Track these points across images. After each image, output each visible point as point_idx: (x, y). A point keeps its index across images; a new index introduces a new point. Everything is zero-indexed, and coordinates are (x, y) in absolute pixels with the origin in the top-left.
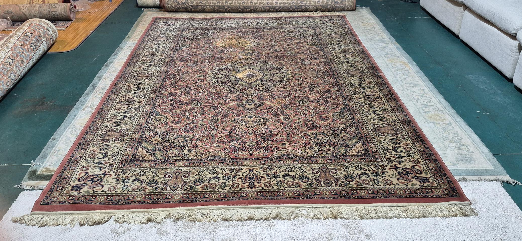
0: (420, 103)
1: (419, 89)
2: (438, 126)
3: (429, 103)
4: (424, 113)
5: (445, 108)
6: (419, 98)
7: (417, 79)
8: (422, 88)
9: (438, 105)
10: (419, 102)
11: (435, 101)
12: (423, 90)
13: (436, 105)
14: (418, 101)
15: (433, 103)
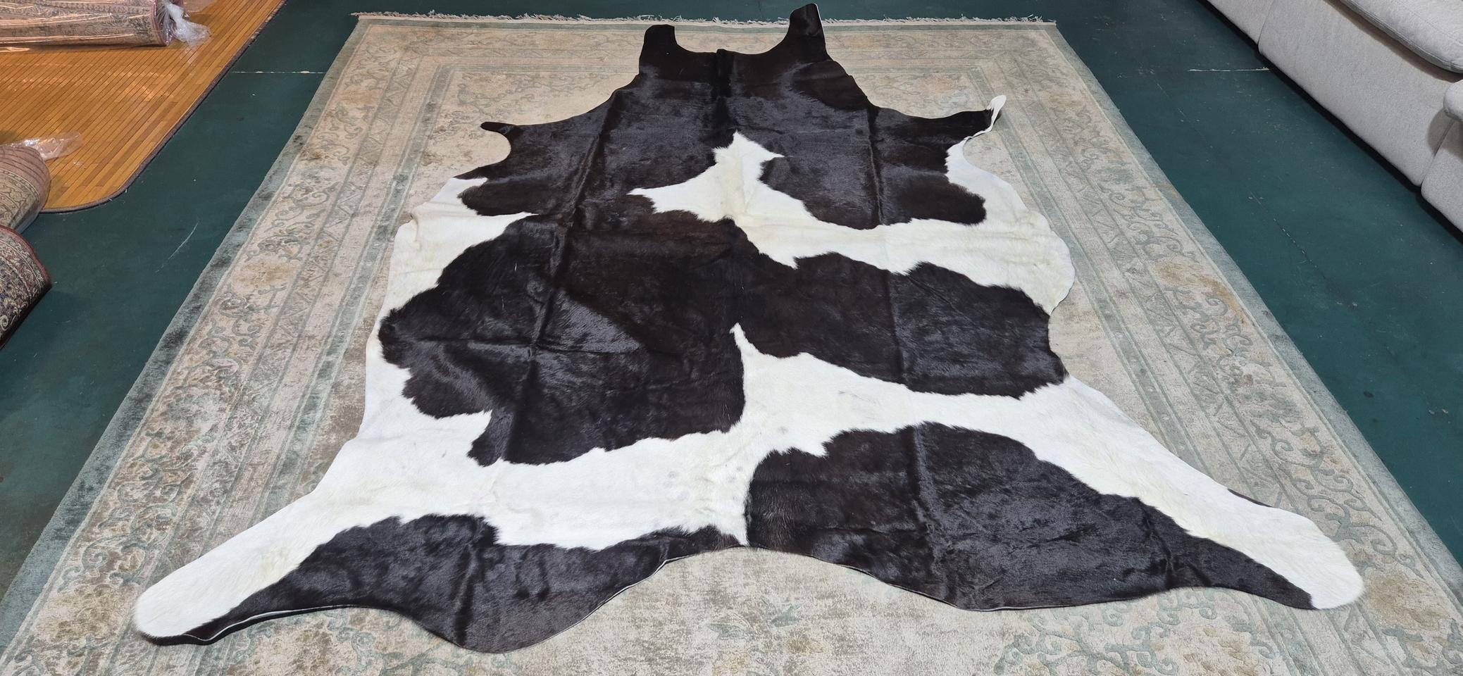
0: (1320, 509)
1: (1297, 427)
3: (1352, 512)
5: (1417, 541)
6: (1310, 478)
7: (1280, 373)
8: (1309, 425)
10: (1315, 505)
11: (1371, 500)
12: (1313, 432)
14: (1310, 498)
15: (1365, 509)
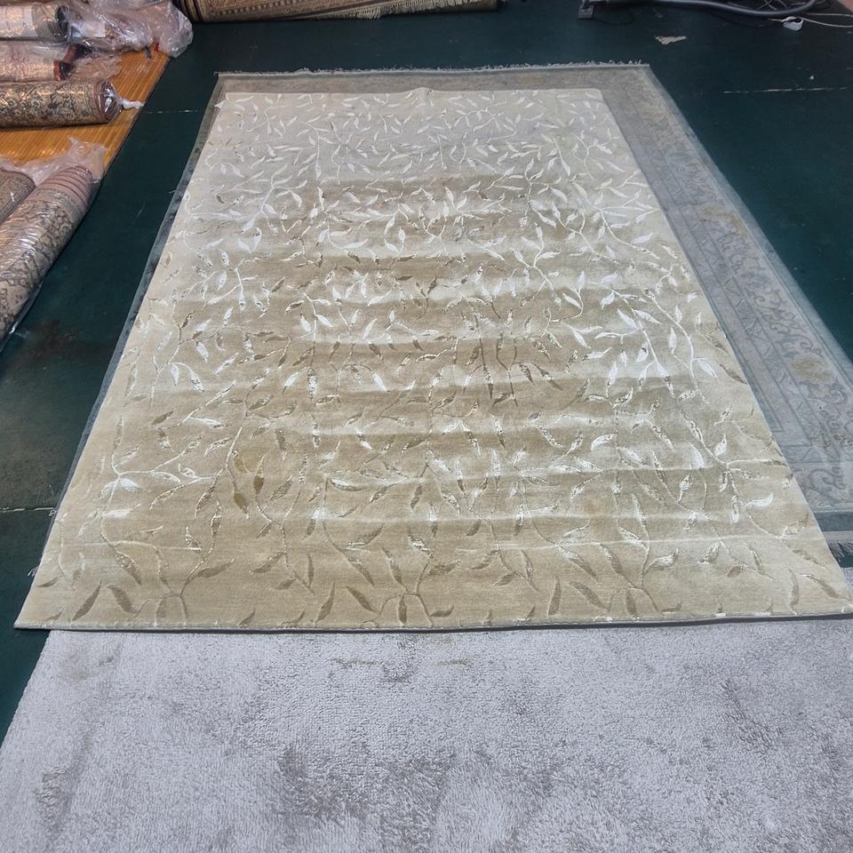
2: (815, 392)
3: (793, 330)
4: (786, 356)
7: (762, 263)
8: (775, 288)
9: (810, 335)
10: (773, 327)
11: (803, 324)
13: (804, 334)
15: (800, 328)
